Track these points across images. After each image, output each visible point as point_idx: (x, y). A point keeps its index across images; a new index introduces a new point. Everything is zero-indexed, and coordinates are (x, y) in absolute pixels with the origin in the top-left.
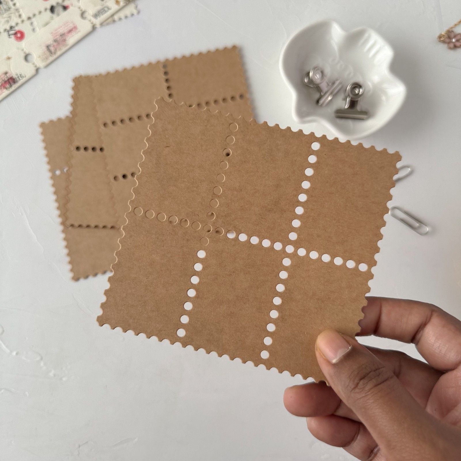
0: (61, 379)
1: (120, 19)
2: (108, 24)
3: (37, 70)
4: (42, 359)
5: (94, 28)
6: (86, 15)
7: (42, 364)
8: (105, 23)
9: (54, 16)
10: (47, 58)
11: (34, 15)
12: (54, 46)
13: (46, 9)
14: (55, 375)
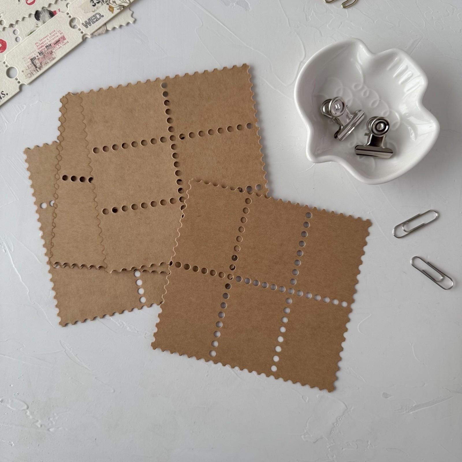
0: (48, 430)
1: (114, 29)
2: (99, 35)
3: (21, 87)
4: (28, 408)
5: (84, 39)
6: (75, 23)
7: (28, 413)
8: (96, 33)
9: (40, 23)
10: (32, 74)
11: (17, 22)
12: (38, 59)
13: (30, 15)
14: (41, 426)
